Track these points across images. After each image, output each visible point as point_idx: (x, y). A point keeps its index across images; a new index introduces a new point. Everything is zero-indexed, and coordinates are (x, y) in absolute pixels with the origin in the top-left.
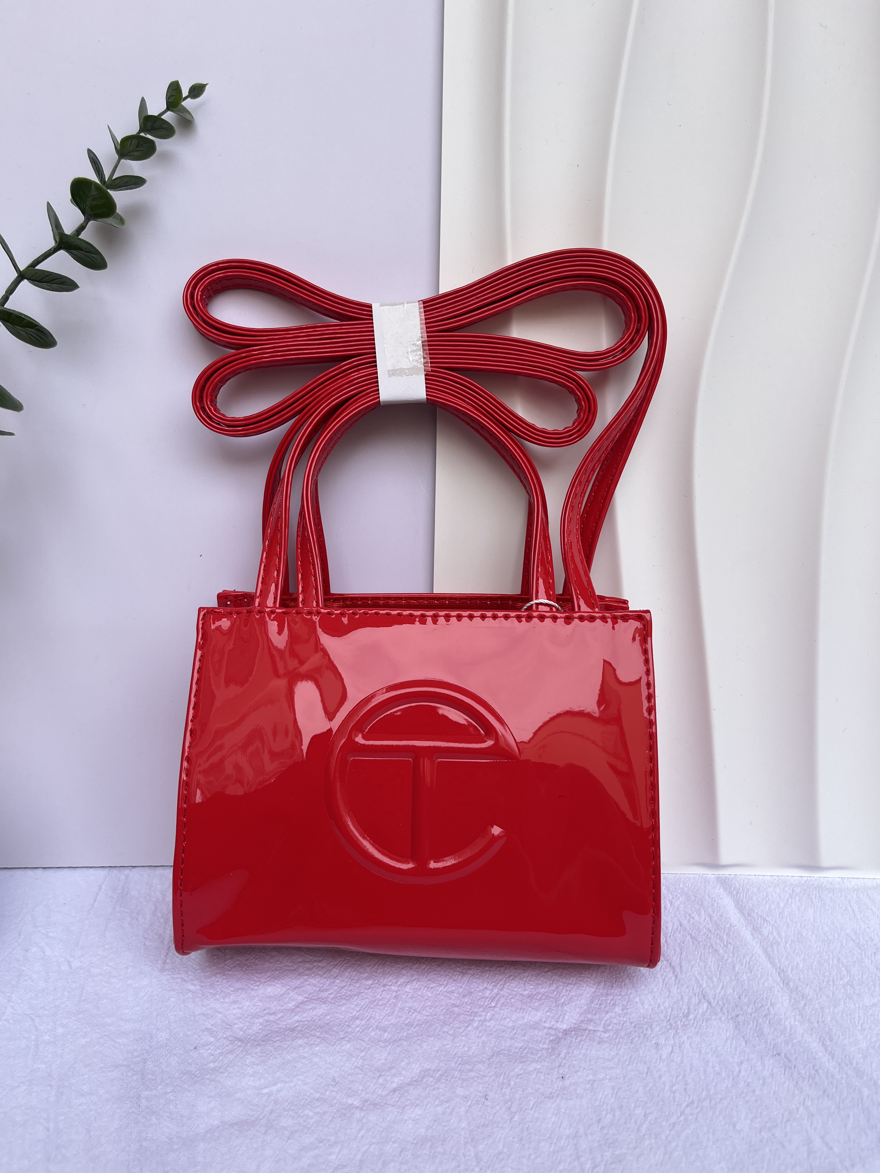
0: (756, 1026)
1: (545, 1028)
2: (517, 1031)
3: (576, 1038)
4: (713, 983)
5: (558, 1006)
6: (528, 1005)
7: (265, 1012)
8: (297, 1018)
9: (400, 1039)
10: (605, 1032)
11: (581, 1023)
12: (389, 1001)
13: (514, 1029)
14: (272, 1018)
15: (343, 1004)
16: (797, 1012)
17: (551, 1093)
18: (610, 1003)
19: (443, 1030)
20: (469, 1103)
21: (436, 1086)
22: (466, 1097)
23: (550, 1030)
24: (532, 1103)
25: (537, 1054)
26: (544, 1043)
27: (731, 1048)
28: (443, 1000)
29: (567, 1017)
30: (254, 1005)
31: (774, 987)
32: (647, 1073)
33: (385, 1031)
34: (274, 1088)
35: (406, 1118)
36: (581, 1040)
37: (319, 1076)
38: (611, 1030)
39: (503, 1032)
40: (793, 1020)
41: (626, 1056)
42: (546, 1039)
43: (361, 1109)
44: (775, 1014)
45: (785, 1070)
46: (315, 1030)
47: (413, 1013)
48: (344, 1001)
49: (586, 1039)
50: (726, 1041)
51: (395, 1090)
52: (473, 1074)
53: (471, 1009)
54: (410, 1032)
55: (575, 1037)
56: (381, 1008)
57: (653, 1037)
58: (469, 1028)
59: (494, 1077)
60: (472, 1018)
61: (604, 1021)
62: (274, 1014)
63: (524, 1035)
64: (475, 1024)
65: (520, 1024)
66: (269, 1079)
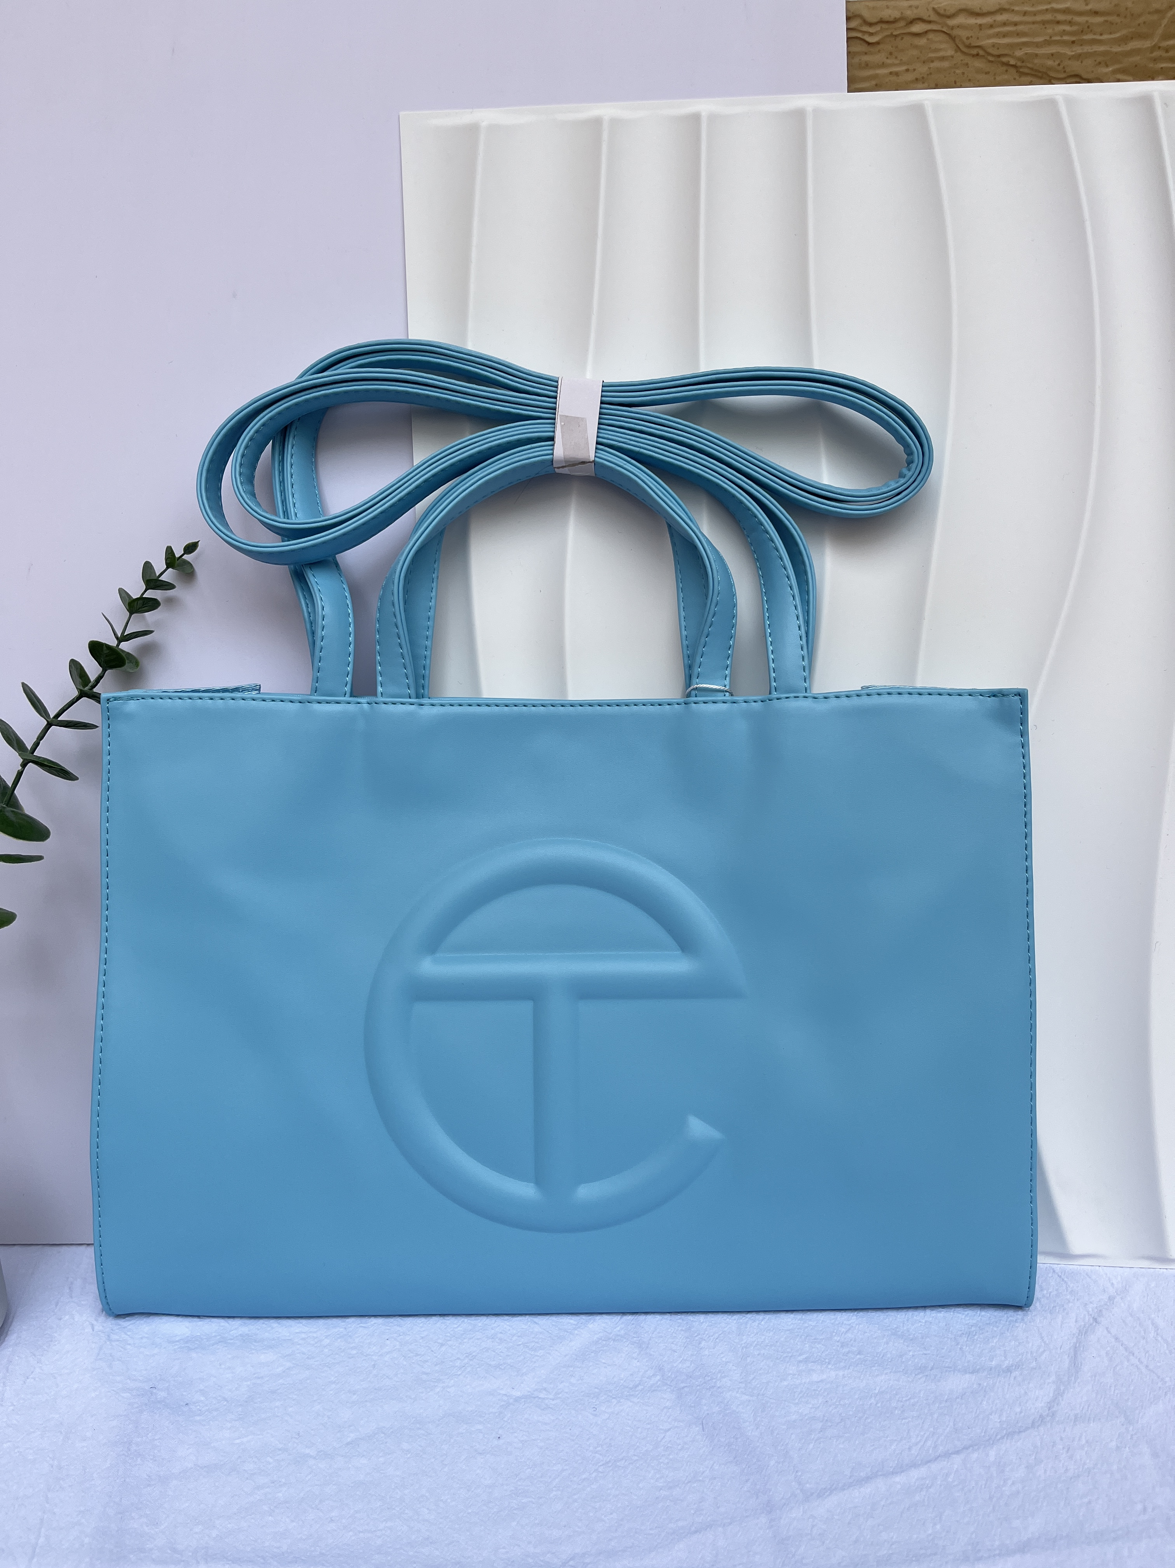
7: (254, 1376)
9: (366, 1401)
10: (553, 1400)
11: (534, 1391)
14: (259, 1381)
17: (484, 1450)
20: (409, 1456)
22: (408, 1451)
23: (504, 1397)
24: (464, 1457)
25: (483, 1417)
33: (354, 1394)
34: (245, 1440)
35: (350, 1466)
37: (286, 1430)
39: (461, 1397)
42: (497, 1404)
43: (315, 1458)
44: (720, 1387)
45: (707, 1437)
52: (421, 1432)
58: (431, 1393)
59: (438, 1435)
66: (243, 1432)
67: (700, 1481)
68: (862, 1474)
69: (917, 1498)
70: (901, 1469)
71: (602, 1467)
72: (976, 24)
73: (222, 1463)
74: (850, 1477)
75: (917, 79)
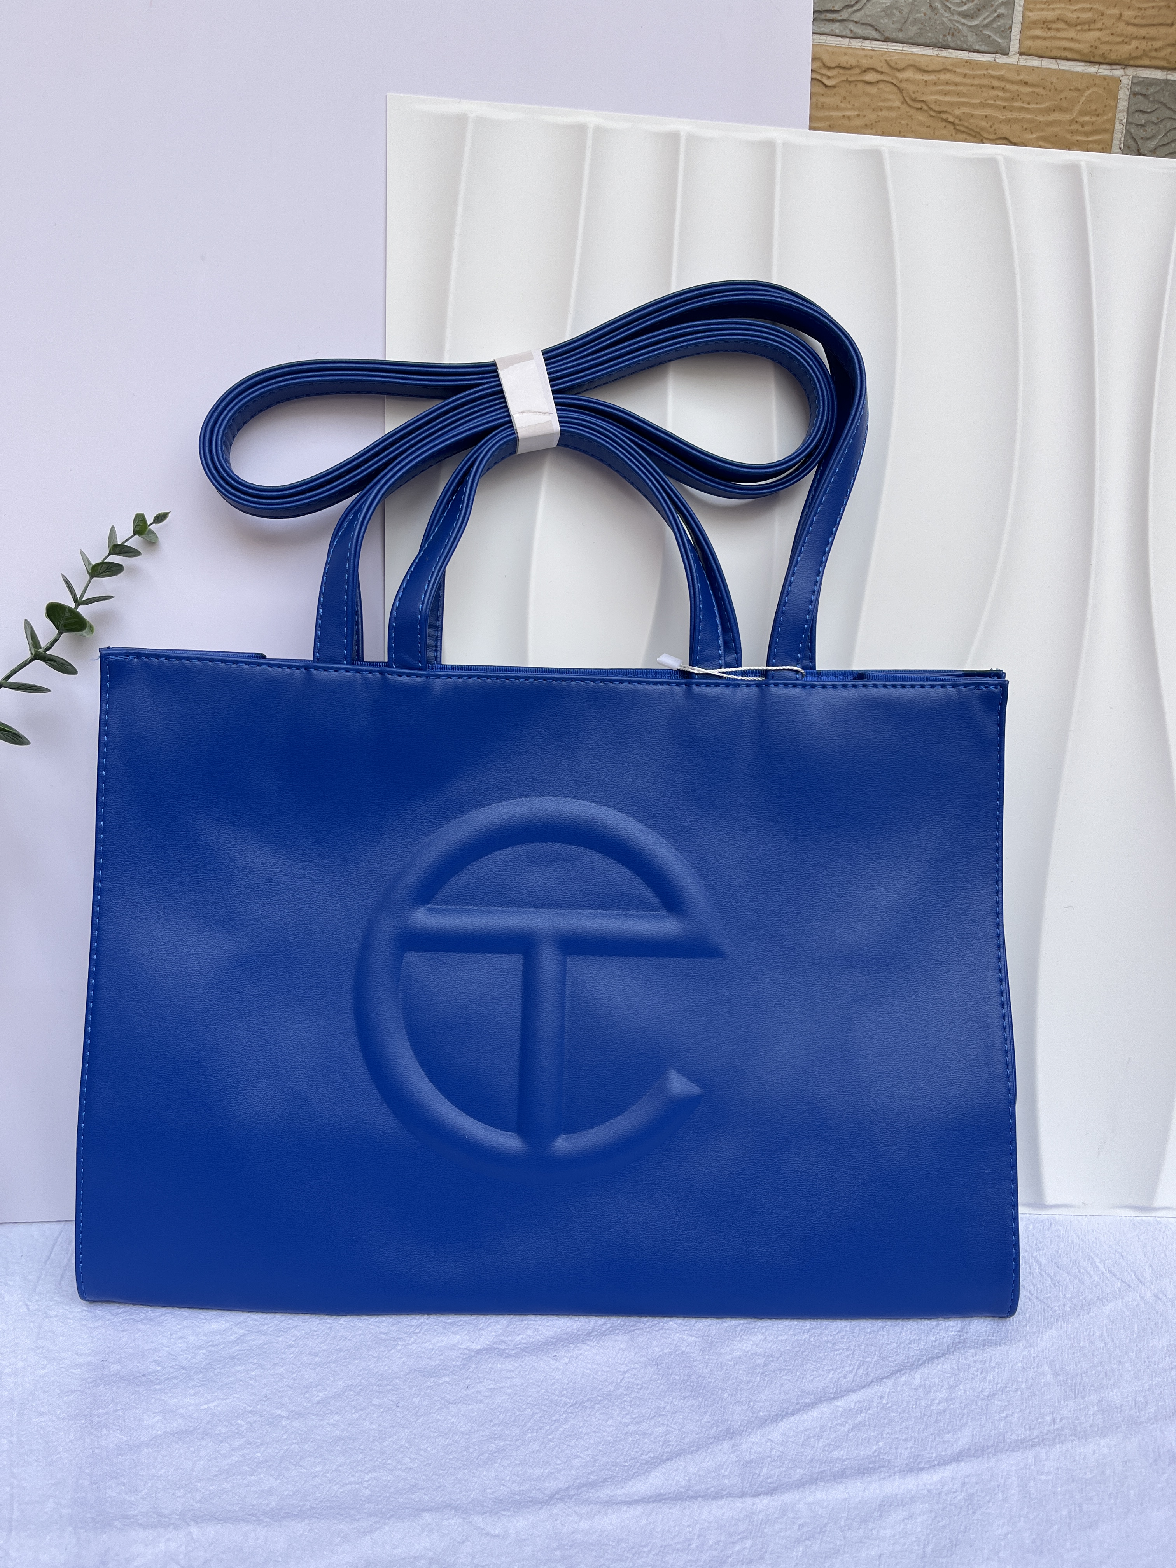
1: (460, 1348)
2: (435, 1352)
3: (486, 1356)
5: (474, 1329)
7: (209, 1344)
8: (237, 1348)
9: (329, 1362)
11: (494, 1344)
12: (323, 1331)
13: (432, 1351)
14: (214, 1349)
15: (281, 1335)
17: (455, 1400)
19: (369, 1353)
20: (382, 1410)
21: (355, 1398)
22: (380, 1406)
23: (464, 1350)
24: (436, 1408)
25: (449, 1370)
26: (457, 1361)
28: (373, 1328)
29: (481, 1339)
30: (199, 1339)
32: (542, 1382)
33: (316, 1356)
34: (212, 1405)
35: (325, 1423)
36: (490, 1357)
37: (252, 1394)
38: (518, 1349)
39: (423, 1353)
41: (527, 1367)
42: (460, 1357)
43: (287, 1418)
46: (253, 1357)
47: (343, 1340)
48: (282, 1333)
49: (494, 1356)
52: (389, 1387)
53: (396, 1335)
54: (339, 1356)
56: (315, 1337)
58: (393, 1351)
59: (407, 1389)
60: (397, 1343)
61: (514, 1342)
62: (217, 1345)
63: (441, 1355)
64: (399, 1348)
65: (439, 1347)
66: (209, 1398)
67: (663, 1415)
68: (807, 1401)
69: (860, 1418)
70: (840, 1394)
71: (571, 1408)
72: (923, 79)
73: (191, 1429)
74: (797, 1404)
75: (866, 125)
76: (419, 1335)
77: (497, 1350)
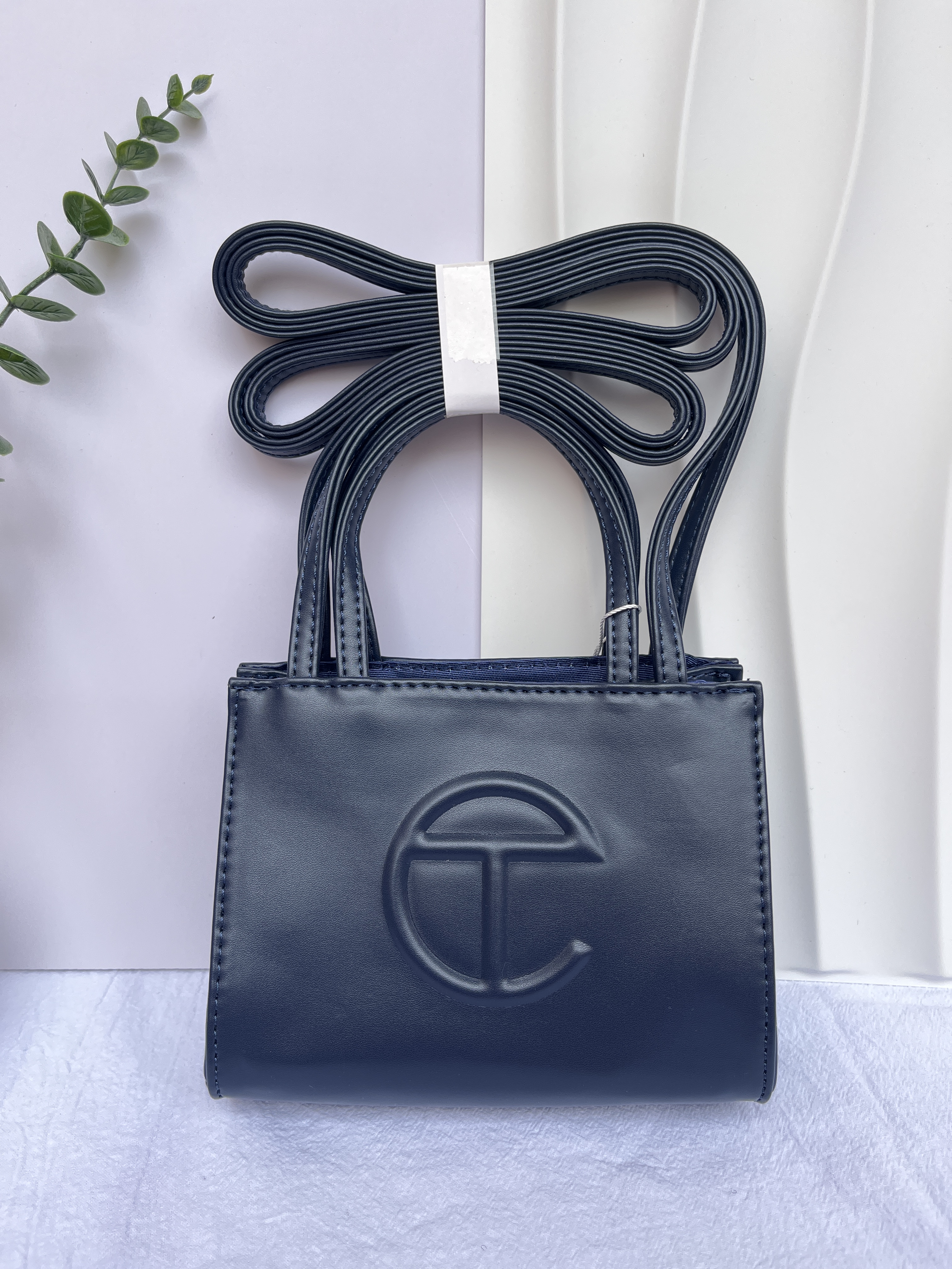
0: (852, 1170)
2: (562, 1163)
3: (632, 1176)
4: (802, 1115)
5: (613, 1136)
6: (578, 1133)
13: (559, 1161)
16: (903, 1154)
18: (675, 1136)
19: (477, 1159)
23: (602, 1164)
27: (819, 1196)
29: (622, 1150)
31: (875, 1123)
32: (714, 1223)
36: (638, 1178)
38: (675, 1168)
39: (547, 1163)
40: (896, 1164)
41: (690, 1200)
44: (875, 1157)
45: (882, 1224)
46: (330, 1154)
49: (644, 1176)
50: (814, 1188)
51: (416, 1228)
55: (631, 1173)
56: (407, 1130)
57: (726, 1180)
60: (511, 1146)
61: (667, 1157)
63: (571, 1169)
64: (515, 1154)
65: (566, 1156)
76: (541, 1137)
77: (646, 1167)
